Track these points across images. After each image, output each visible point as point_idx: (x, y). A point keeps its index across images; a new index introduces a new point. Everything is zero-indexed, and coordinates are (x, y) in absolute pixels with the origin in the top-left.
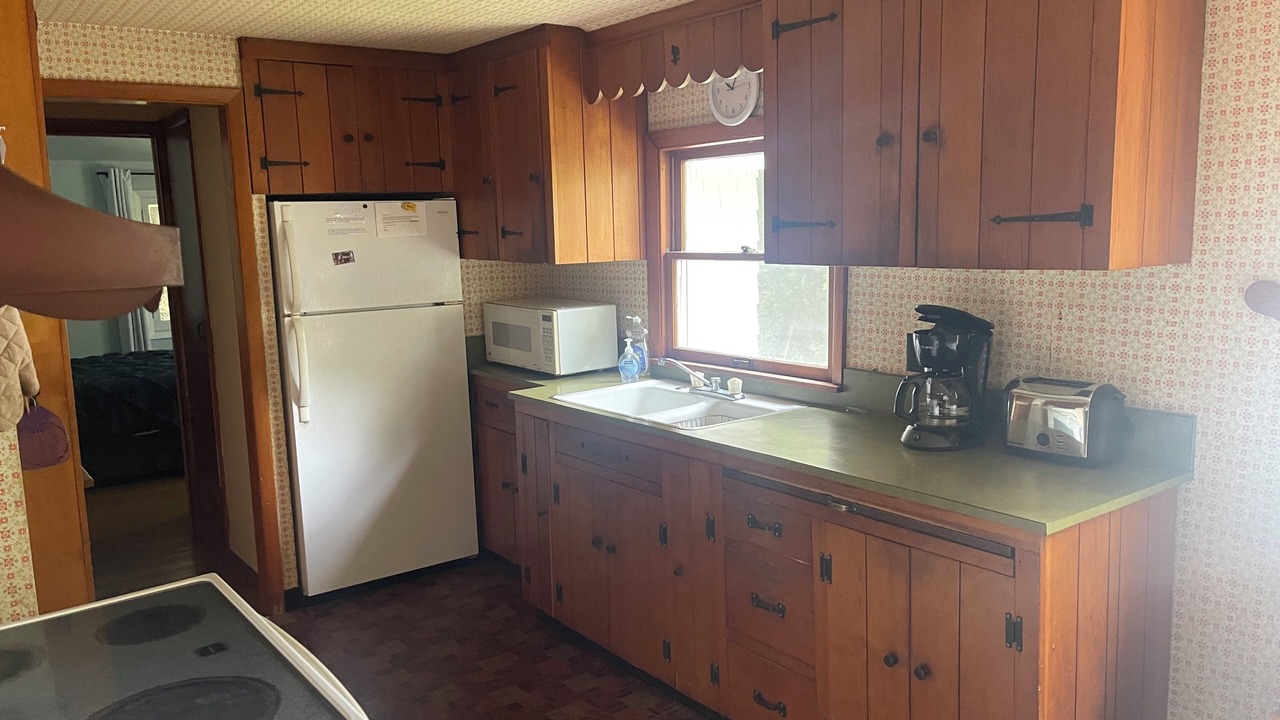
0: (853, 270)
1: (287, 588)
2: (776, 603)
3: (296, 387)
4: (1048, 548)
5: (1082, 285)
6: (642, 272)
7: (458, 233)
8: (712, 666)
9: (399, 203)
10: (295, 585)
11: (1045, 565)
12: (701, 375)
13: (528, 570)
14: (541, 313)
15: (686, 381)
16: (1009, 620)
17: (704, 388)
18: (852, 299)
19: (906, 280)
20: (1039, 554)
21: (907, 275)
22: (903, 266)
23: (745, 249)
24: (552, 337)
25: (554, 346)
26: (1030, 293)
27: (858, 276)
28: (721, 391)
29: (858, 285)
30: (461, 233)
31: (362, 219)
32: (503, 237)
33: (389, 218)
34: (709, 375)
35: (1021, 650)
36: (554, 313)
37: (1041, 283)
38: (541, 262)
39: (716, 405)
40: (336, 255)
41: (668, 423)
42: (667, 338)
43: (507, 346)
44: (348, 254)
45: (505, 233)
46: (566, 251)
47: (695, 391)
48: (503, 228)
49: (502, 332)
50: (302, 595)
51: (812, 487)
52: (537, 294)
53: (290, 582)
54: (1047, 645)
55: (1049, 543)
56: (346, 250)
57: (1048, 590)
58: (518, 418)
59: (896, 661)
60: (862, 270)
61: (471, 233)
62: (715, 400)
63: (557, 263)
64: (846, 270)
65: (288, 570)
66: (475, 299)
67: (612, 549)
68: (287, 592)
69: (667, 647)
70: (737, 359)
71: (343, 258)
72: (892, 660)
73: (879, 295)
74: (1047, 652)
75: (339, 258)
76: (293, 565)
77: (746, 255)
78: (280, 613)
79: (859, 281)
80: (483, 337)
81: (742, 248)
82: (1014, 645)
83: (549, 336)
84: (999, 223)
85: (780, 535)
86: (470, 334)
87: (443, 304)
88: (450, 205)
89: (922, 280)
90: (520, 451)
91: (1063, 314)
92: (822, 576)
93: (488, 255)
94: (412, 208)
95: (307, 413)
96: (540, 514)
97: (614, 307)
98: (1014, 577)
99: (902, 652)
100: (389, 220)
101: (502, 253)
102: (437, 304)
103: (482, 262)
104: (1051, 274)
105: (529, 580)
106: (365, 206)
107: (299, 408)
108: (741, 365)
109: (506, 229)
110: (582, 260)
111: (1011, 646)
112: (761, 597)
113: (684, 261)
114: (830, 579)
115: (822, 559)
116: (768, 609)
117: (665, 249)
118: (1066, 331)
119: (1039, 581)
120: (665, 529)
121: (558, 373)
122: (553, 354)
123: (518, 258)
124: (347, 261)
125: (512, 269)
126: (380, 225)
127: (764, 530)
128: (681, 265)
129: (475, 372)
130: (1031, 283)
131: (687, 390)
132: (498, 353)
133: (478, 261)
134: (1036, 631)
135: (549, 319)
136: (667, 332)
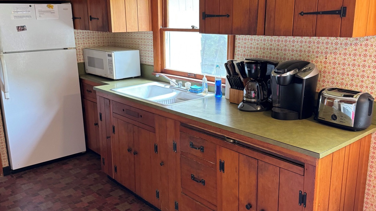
0: (237, 37)
1: (4, 166)
2: (201, 179)
3: (2, 83)
4: (319, 164)
5: (336, 44)
6: (150, 36)
7: (73, 18)
8: (176, 202)
9: (45, 5)
10: (7, 165)
11: (318, 171)
12: (174, 80)
13: (103, 159)
14: (107, 53)
15: (168, 83)
16: (300, 194)
17: (176, 86)
18: (237, 49)
19: (260, 41)
20: (315, 166)
21: (260, 39)
22: (258, 35)
23: (193, 27)
24: (112, 64)
25: (113, 67)
26: (313, 47)
27: (239, 39)
28: (183, 87)
29: (239, 43)
30: (74, 18)
31: (29, 12)
32: (91, 20)
33: (42, 11)
34: (178, 80)
35: (305, 207)
36: (113, 53)
37: (318, 43)
38: (107, 32)
39: (180, 93)
40: (18, 27)
41: (156, 102)
42: (161, 64)
43: (94, 67)
44: (23, 27)
45: (91, 18)
46: (117, 26)
47: (172, 87)
48: (90, 16)
49: (92, 61)
50: (11, 169)
51: (216, 132)
52: (108, 45)
53: (5, 164)
54: (317, 205)
55: (320, 161)
56: (22, 25)
57: (318, 181)
58: (98, 98)
59: (251, 207)
60: (241, 37)
61: (78, 18)
62: (180, 91)
63: (113, 31)
64: (234, 37)
65: (4, 159)
66: (81, 47)
67: (136, 153)
68: (4, 169)
69: (158, 194)
70: (190, 74)
71: (21, 28)
72: (249, 206)
73: (248, 48)
74: (316, 207)
75: (20, 28)
76: (6, 157)
77: (193, 30)
78: (2, 176)
79: (240, 42)
80: (84, 63)
81: (192, 26)
82: (302, 204)
83: (111, 62)
84: (302, 15)
85: (203, 152)
86: (80, 62)
87: (67, 49)
88: (68, 6)
89: (266, 41)
90: (99, 112)
91: (327, 56)
92: (220, 169)
93: (86, 28)
94: (52, 7)
95: (8, 95)
96: (107, 138)
97: (138, 51)
98: (304, 176)
99: (253, 203)
100: (42, 12)
101: (90, 27)
102: (65, 49)
103: (84, 31)
104: (323, 39)
105: (104, 163)
106: (30, 6)
107: (5, 92)
108: (191, 76)
109: (92, 17)
110: (124, 31)
111: (301, 205)
112: (195, 176)
113: (168, 32)
114: (224, 171)
115: (220, 162)
116: (198, 182)
117: (160, 27)
118: (328, 64)
119: (315, 178)
120: (157, 147)
121: (115, 78)
122: (113, 70)
123: (98, 29)
124: (23, 30)
125: (97, 34)
126: (38, 14)
127: (197, 149)
128: (166, 33)
129: (82, 78)
130: (314, 43)
131: (168, 87)
132: (91, 70)
133: (82, 31)
134: (312, 199)
135: (110, 56)
136: (161, 62)
